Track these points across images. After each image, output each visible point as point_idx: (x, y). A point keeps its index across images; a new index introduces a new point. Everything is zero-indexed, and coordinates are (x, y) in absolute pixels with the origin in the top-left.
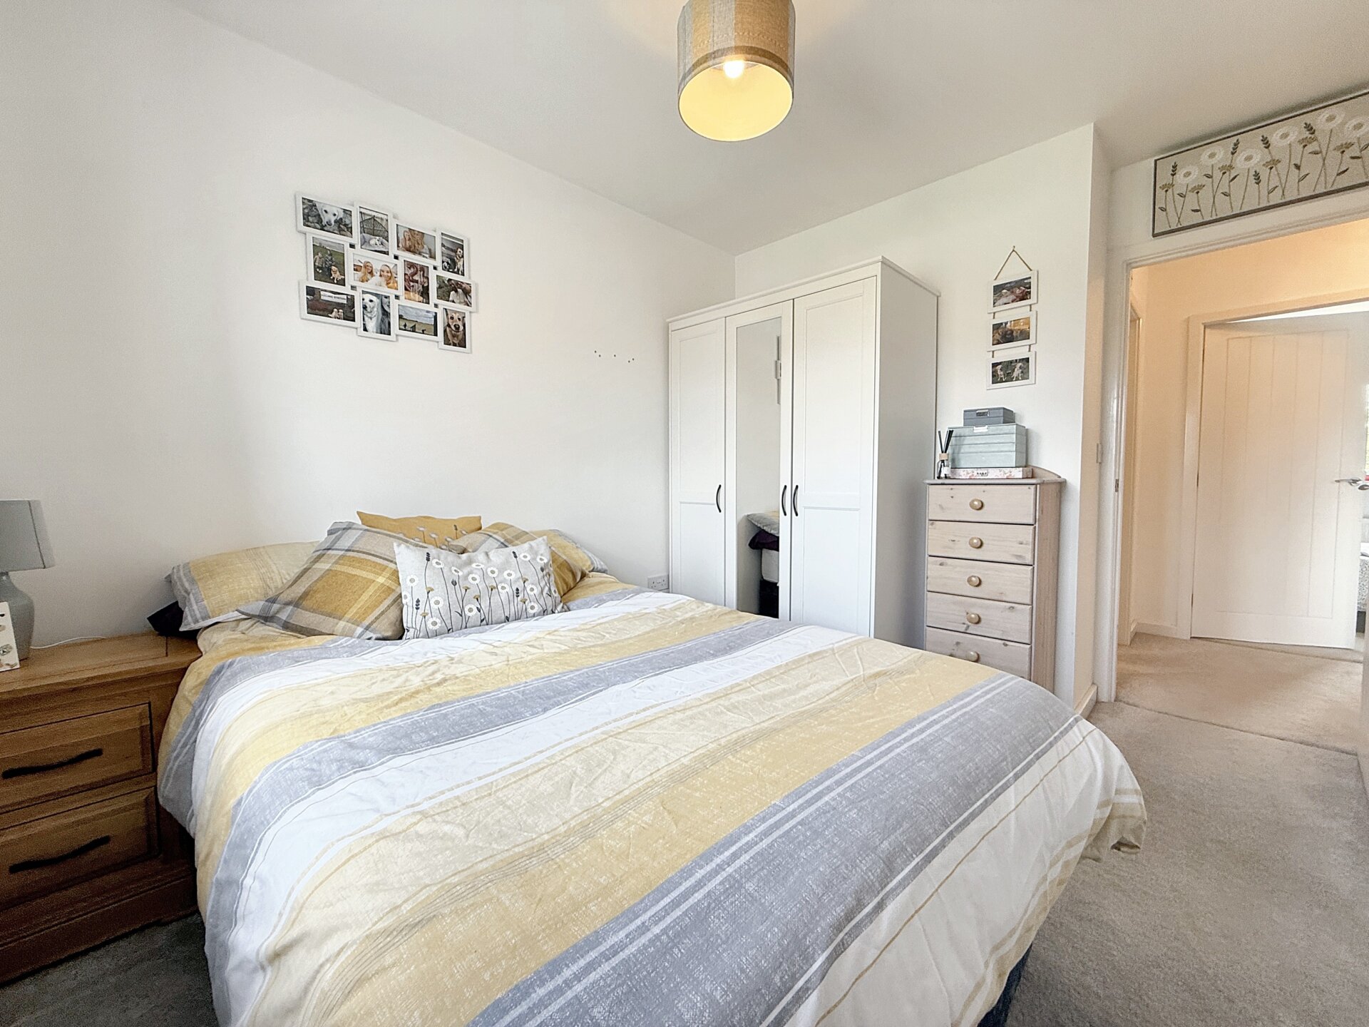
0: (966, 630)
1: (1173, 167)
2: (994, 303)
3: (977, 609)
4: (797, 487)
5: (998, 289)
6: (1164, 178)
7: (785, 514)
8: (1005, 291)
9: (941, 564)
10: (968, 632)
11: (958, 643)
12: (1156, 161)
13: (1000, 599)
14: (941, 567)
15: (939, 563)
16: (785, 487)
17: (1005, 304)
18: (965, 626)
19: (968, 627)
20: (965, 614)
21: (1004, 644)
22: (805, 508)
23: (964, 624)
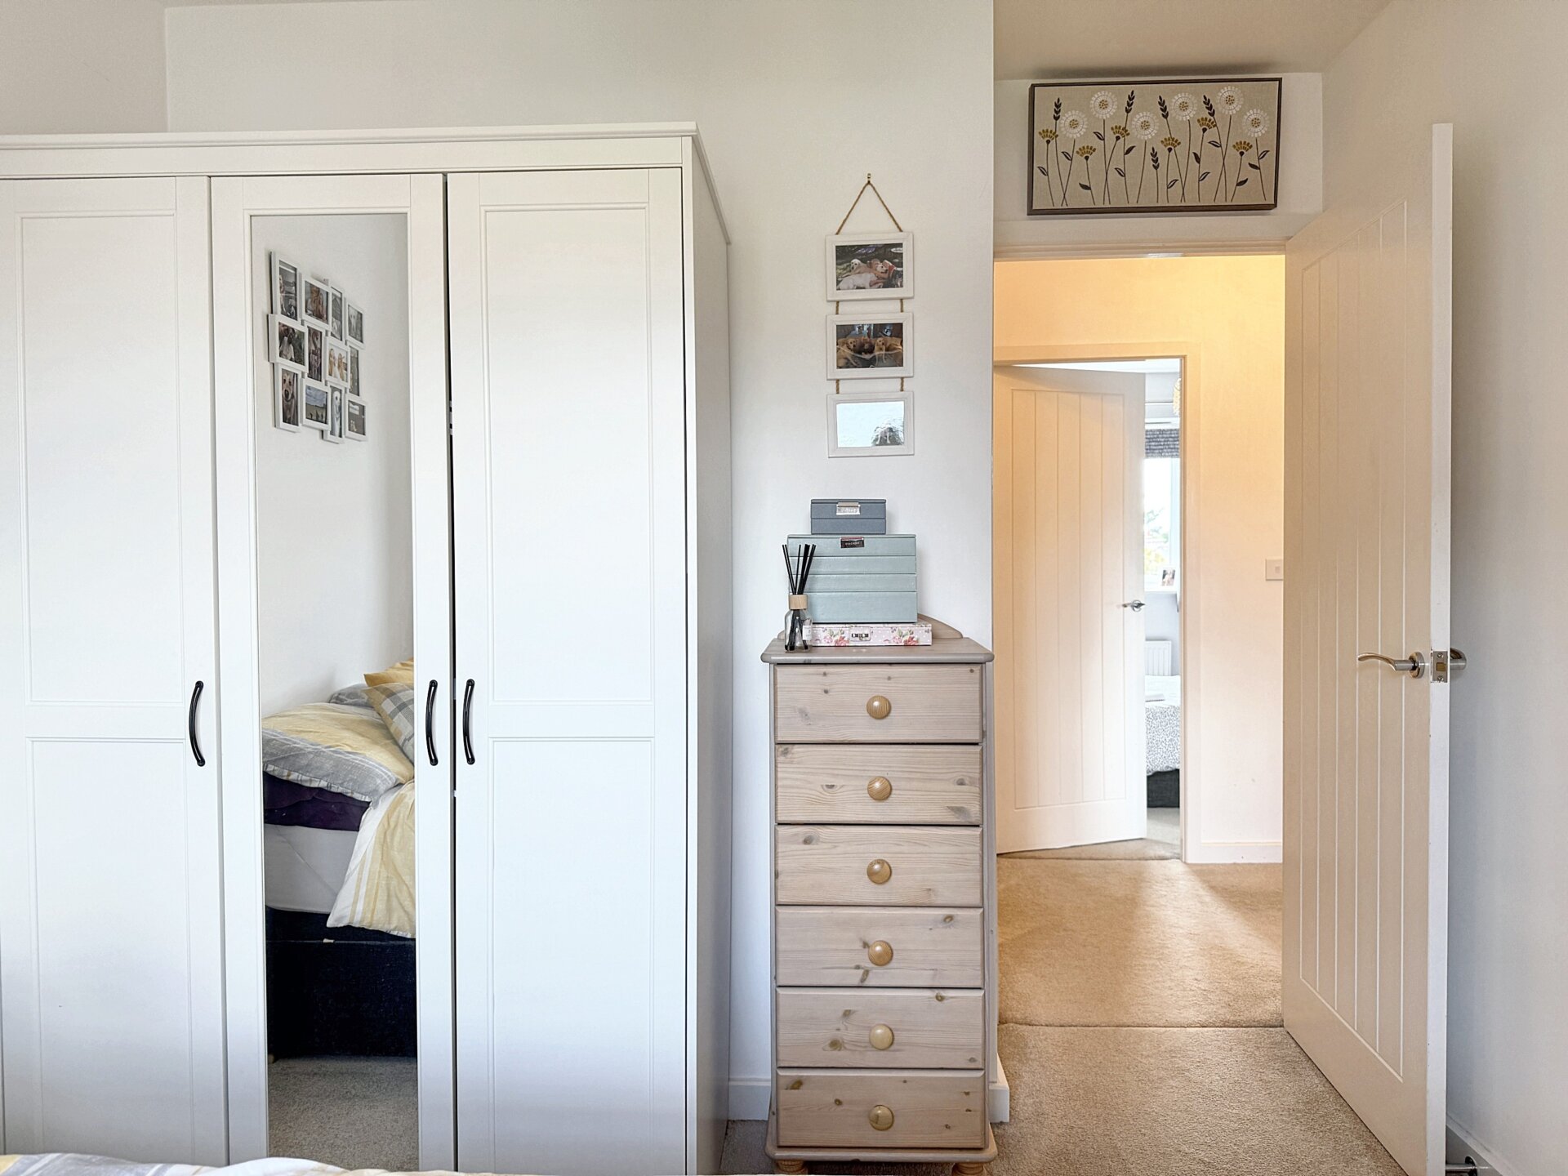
0: (863, 980)
1: (1056, 105)
2: (838, 282)
3: (884, 928)
4: (471, 683)
5: (844, 254)
6: (1044, 121)
7: (434, 762)
8: (856, 261)
9: (807, 841)
10: (866, 983)
11: (847, 1014)
12: (1033, 86)
13: (927, 902)
14: (807, 847)
15: (802, 840)
16: (433, 684)
17: (858, 288)
18: (861, 972)
19: (867, 972)
20: (859, 946)
21: (937, 997)
22: (496, 739)
23: (858, 967)
